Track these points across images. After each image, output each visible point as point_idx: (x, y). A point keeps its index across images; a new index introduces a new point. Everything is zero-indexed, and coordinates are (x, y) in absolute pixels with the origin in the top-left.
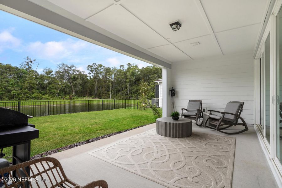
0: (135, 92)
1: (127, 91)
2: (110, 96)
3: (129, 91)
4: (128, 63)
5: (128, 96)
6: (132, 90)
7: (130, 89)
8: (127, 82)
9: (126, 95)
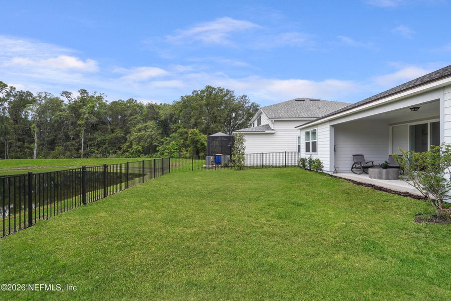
0: (97, 144)
1: (79, 142)
2: (35, 152)
3: (85, 143)
4: (82, 90)
5: (82, 151)
6: (91, 140)
7: (85, 138)
8: (80, 125)
9: (78, 149)
